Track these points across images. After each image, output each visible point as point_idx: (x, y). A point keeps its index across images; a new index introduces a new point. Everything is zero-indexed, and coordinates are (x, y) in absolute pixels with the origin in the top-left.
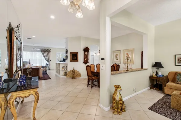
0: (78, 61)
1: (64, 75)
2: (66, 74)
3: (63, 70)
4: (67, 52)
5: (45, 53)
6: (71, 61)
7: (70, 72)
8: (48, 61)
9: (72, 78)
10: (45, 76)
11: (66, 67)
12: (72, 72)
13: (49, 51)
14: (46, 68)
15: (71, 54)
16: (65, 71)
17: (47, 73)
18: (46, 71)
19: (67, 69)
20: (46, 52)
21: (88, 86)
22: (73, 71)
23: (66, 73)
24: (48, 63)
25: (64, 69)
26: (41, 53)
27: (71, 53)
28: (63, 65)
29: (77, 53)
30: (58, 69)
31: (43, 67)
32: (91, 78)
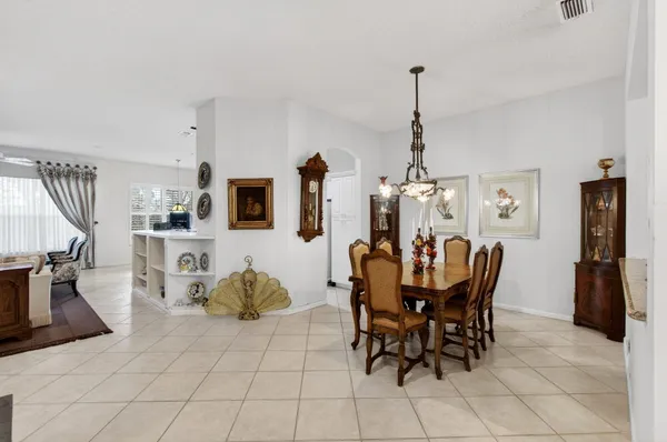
0: (270, 226)
1: (188, 301)
2: (199, 296)
3: (185, 272)
4: (205, 175)
5: (61, 186)
6: (232, 226)
7: (229, 282)
8: (83, 224)
9: (242, 317)
10: (69, 310)
11: (198, 257)
12: (238, 285)
13: (90, 176)
14: (75, 265)
15: (234, 189)
16: (193, 280)
17: (76, 294)
18: (73, 283)
19: (205, 269)
20: (67, 177)
21: (368, 372)
22: (248, 276)
23: (201, 290)
24: (81, 237)
25: (191, 265)
26: (39, 181)
27: (231, 182)
28: (185, 249)
29: (269, 182)
30: (152, 265)
31: (53, 259)
32: (395, 325)
